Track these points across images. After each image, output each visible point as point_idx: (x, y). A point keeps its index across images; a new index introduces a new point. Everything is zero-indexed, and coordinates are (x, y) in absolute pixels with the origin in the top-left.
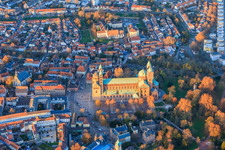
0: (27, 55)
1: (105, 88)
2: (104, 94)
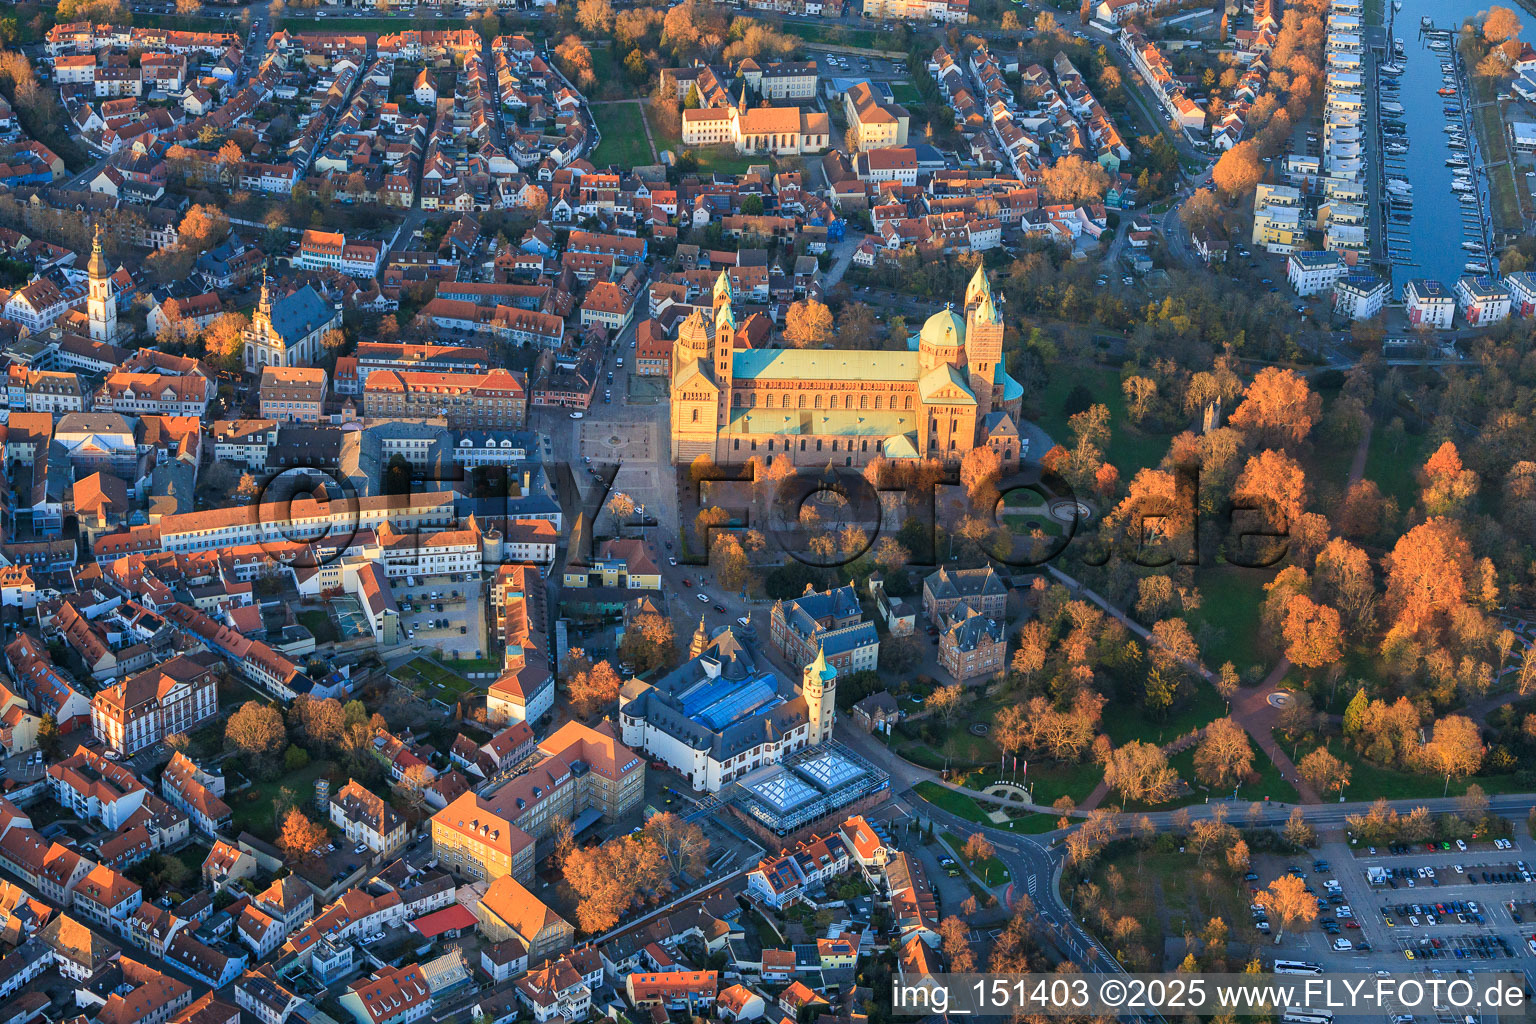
0: (309, 212)
1: (740, 397)
2: (734, 431)
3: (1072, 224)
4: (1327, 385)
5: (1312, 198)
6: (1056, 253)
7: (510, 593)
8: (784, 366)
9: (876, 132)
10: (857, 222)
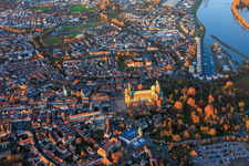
0: (88, 79)
1: (132, 97)
2: (132, 100)
3: (169, 72)
4: (197, 89)
5: (196, 66)
6: (167, 76)
7: (107, 122)
8: (137, 93)
9: (148, 64)
10: (146, 74)
